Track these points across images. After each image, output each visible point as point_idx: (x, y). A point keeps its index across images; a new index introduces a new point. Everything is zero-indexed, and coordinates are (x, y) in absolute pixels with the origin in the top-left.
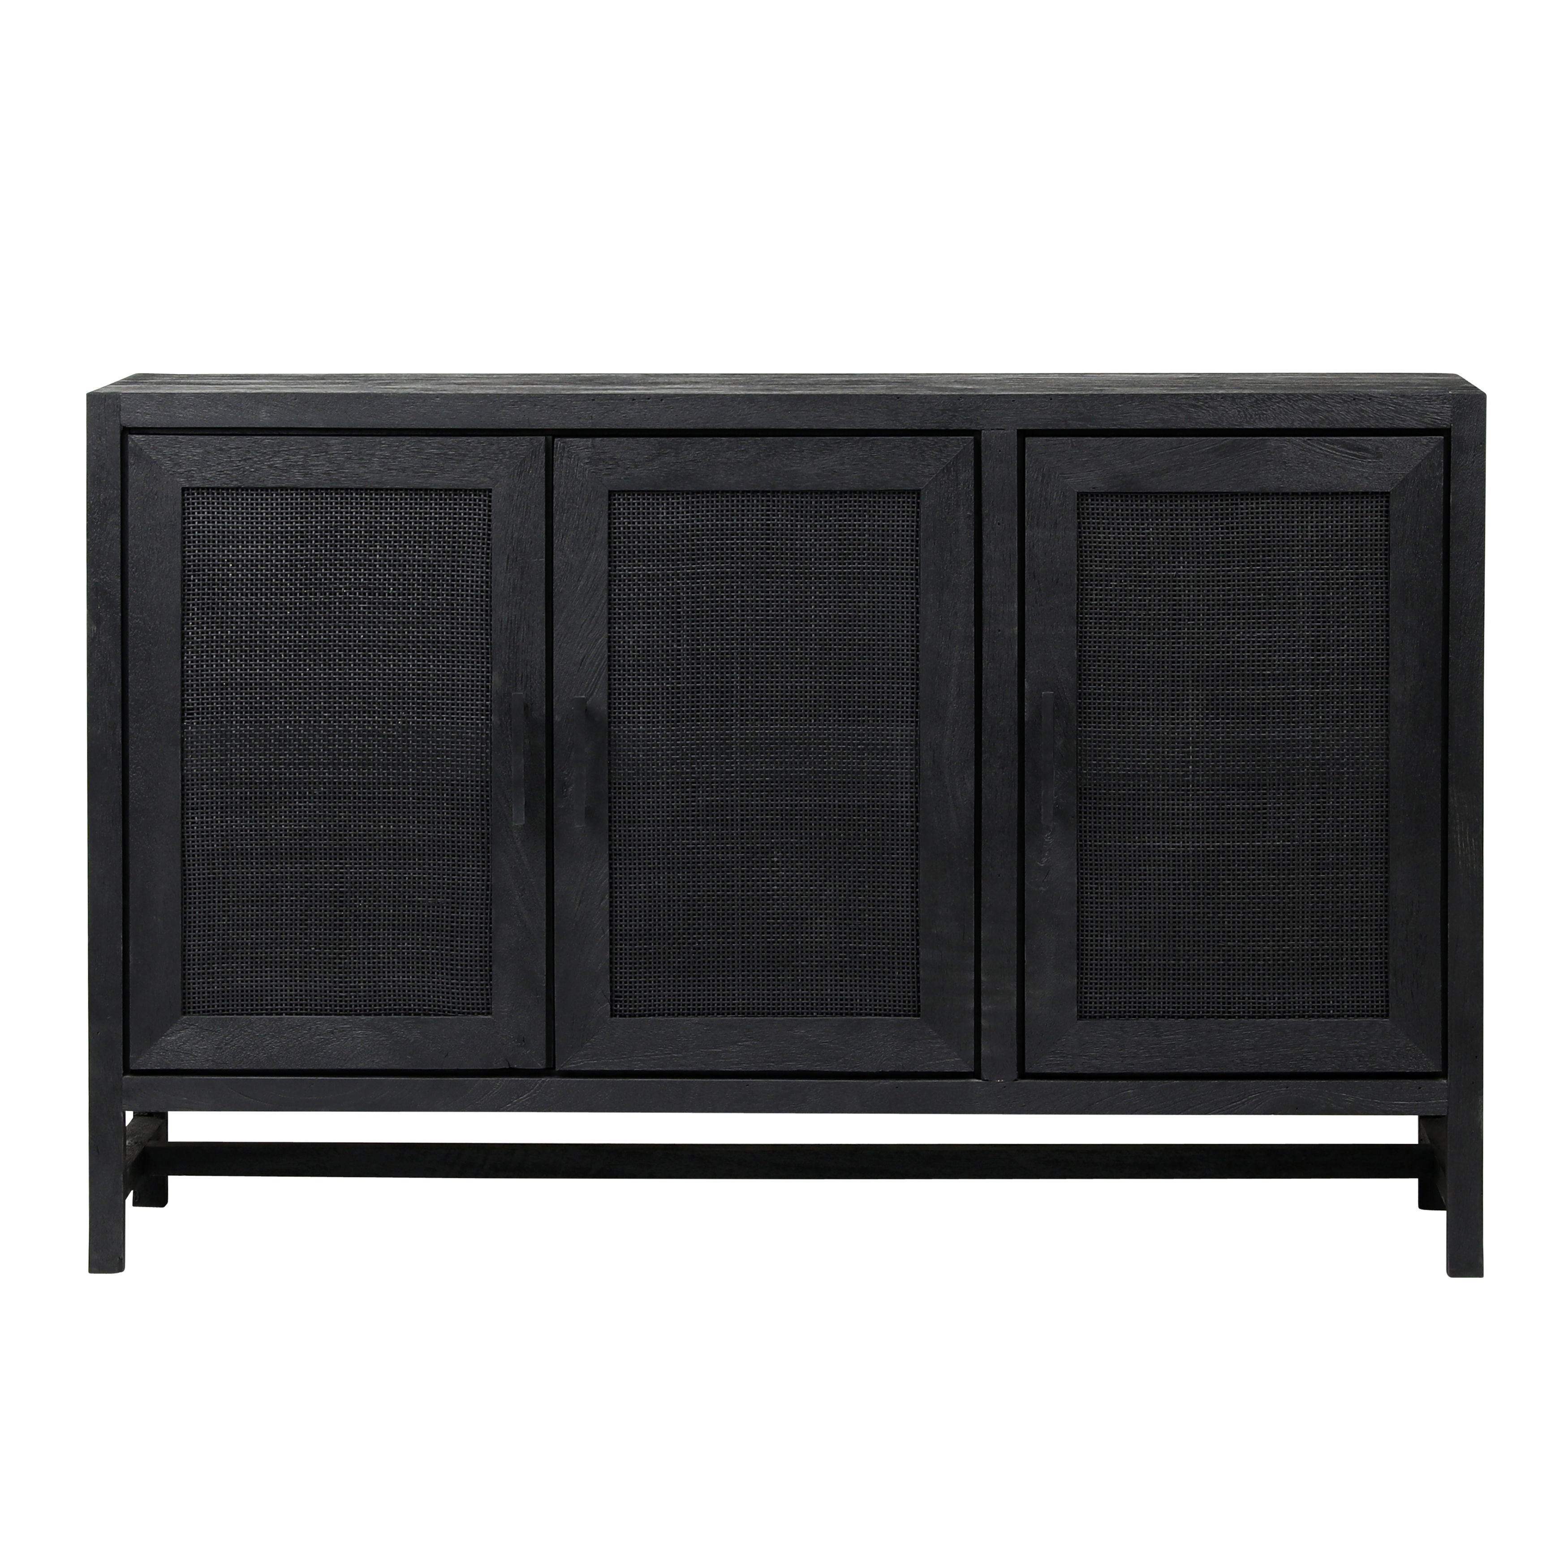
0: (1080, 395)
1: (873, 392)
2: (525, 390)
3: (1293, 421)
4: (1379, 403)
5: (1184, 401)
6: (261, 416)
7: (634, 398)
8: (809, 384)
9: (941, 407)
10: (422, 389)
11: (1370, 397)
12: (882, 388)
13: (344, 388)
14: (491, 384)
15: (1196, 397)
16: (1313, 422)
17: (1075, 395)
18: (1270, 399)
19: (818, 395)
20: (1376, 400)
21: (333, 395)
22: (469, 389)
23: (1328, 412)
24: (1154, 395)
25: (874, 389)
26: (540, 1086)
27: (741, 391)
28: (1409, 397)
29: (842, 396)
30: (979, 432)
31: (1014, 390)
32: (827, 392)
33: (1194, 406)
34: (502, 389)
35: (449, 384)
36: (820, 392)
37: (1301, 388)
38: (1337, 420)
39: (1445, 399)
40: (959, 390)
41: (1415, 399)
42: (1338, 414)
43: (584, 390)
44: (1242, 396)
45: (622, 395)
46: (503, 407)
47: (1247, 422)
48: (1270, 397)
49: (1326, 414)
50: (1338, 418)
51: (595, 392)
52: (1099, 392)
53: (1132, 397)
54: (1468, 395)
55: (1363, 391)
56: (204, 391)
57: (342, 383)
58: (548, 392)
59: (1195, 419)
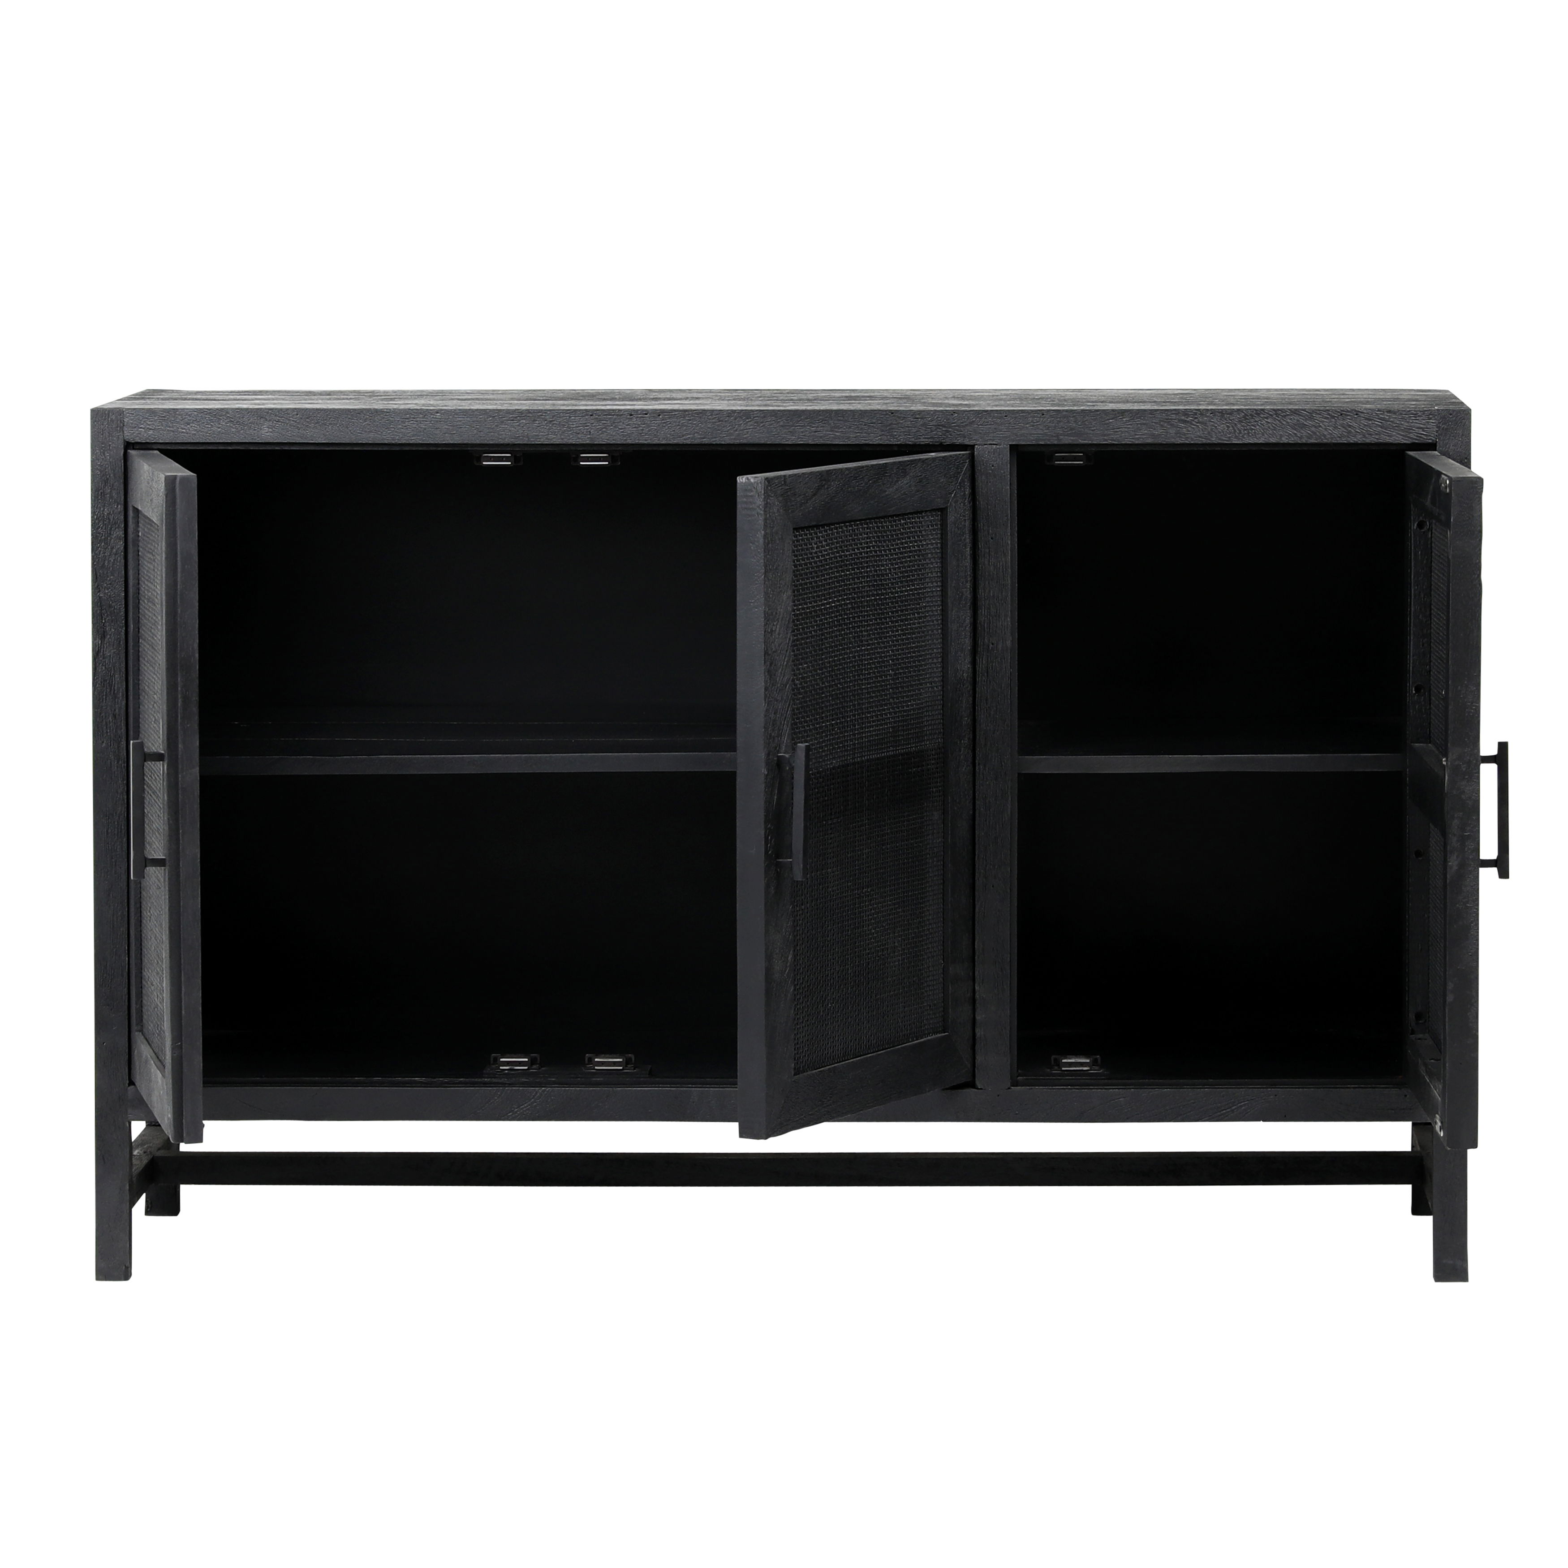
0: (1072, 410)
1: (868, 408)
2: (525, 405)
3: (1281, 436)
4: (1366, 419)
5: (1174, 416)
6: (263, 432)
7: (631, 413)
8: (808, 400)
9: (934, 423)
10: (423, 405)
11: (1357, 413)
12: (879, 404)
13: (347, 404)
14: (494, 399)
15: (1186, 412)
16: (1301, 438)
17: (1067, 411)
18: (1258, 414)
19: (814, 411)
20: (1362, 415)
21: (334, 410)
22: (470, 404)
23: (1316, 427)
24: (1145, 410)
25: (870, 404)
26: (541, 1094)
27: (738, 406)
28: (1395, 413)
29: (837, 412)
30: (973, 447)
31: (1008, 405)
32: (822, 408)
33: (1184, 422)
34: (502, 405)
35: (452, 399)
36: (817, 408)
37: (1290, 404)
38: (1325, 436)
39: (1430, 414)
40: (954, 405)
41: (1401, 414)
42: (1326, 429)
43: (584, 405)
44: (1231, 412)
45: (620, 410)
46: (502, 422)
47: (1236, 437)
48: (1258, 412)
49: (1313, 429)
50: (1326, 433)
51: (594, 408)
52: (1091, 408)
53: (1123, 412)
54: (1454, 411)
55: (1350, 407)
56: (207, 407)
57: (347, 399)
58: (548, 407)
59: (1185, 434)
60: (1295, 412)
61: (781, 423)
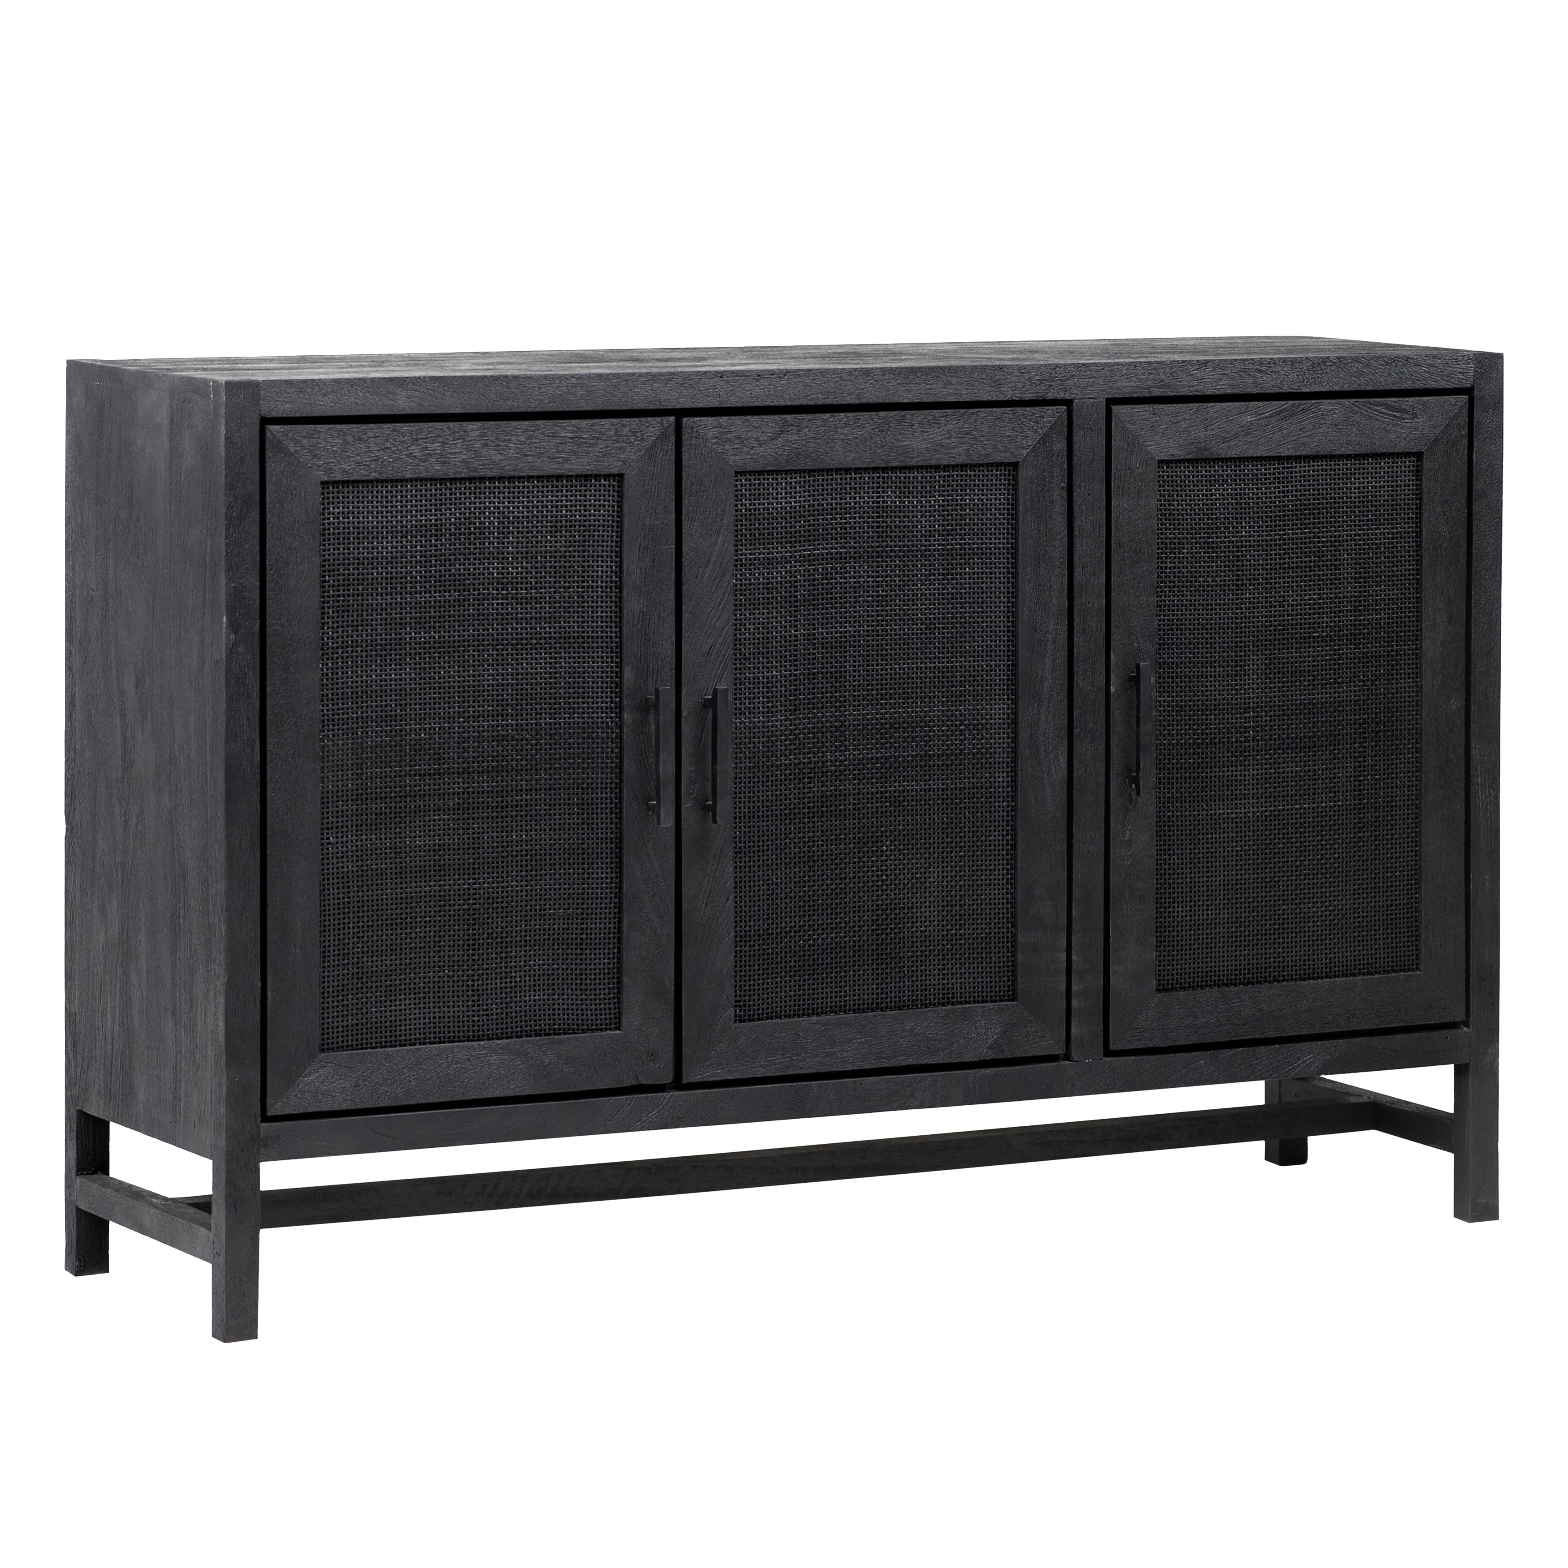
0: (1160, 362)
1: (977, 363)
3: (1343, 384)
5: (1251, 366)
11: (1408, 359)
16: (1360, 385)
17: (1155, 362)
20: (1412, 361)
23: (1373, 374)
24: (1225, 361)
26: (669, 1100)
28: (1439, 358)
30: (1072, 401)
32: (936, 364)
33: (1260, 371)
36: (930, 364)
38: (1380, 382)
39: (1468, 359)
41: (1445, 360)
44: (1301, 361)
45: (747, 371)
46: (635, 386)
47: (1305, 386)
48: (1325, 361)
53: (1206, 363)
58: (678, 370)
59: (1261, 384)
60: (1356, 360)
61: (899, 381)
